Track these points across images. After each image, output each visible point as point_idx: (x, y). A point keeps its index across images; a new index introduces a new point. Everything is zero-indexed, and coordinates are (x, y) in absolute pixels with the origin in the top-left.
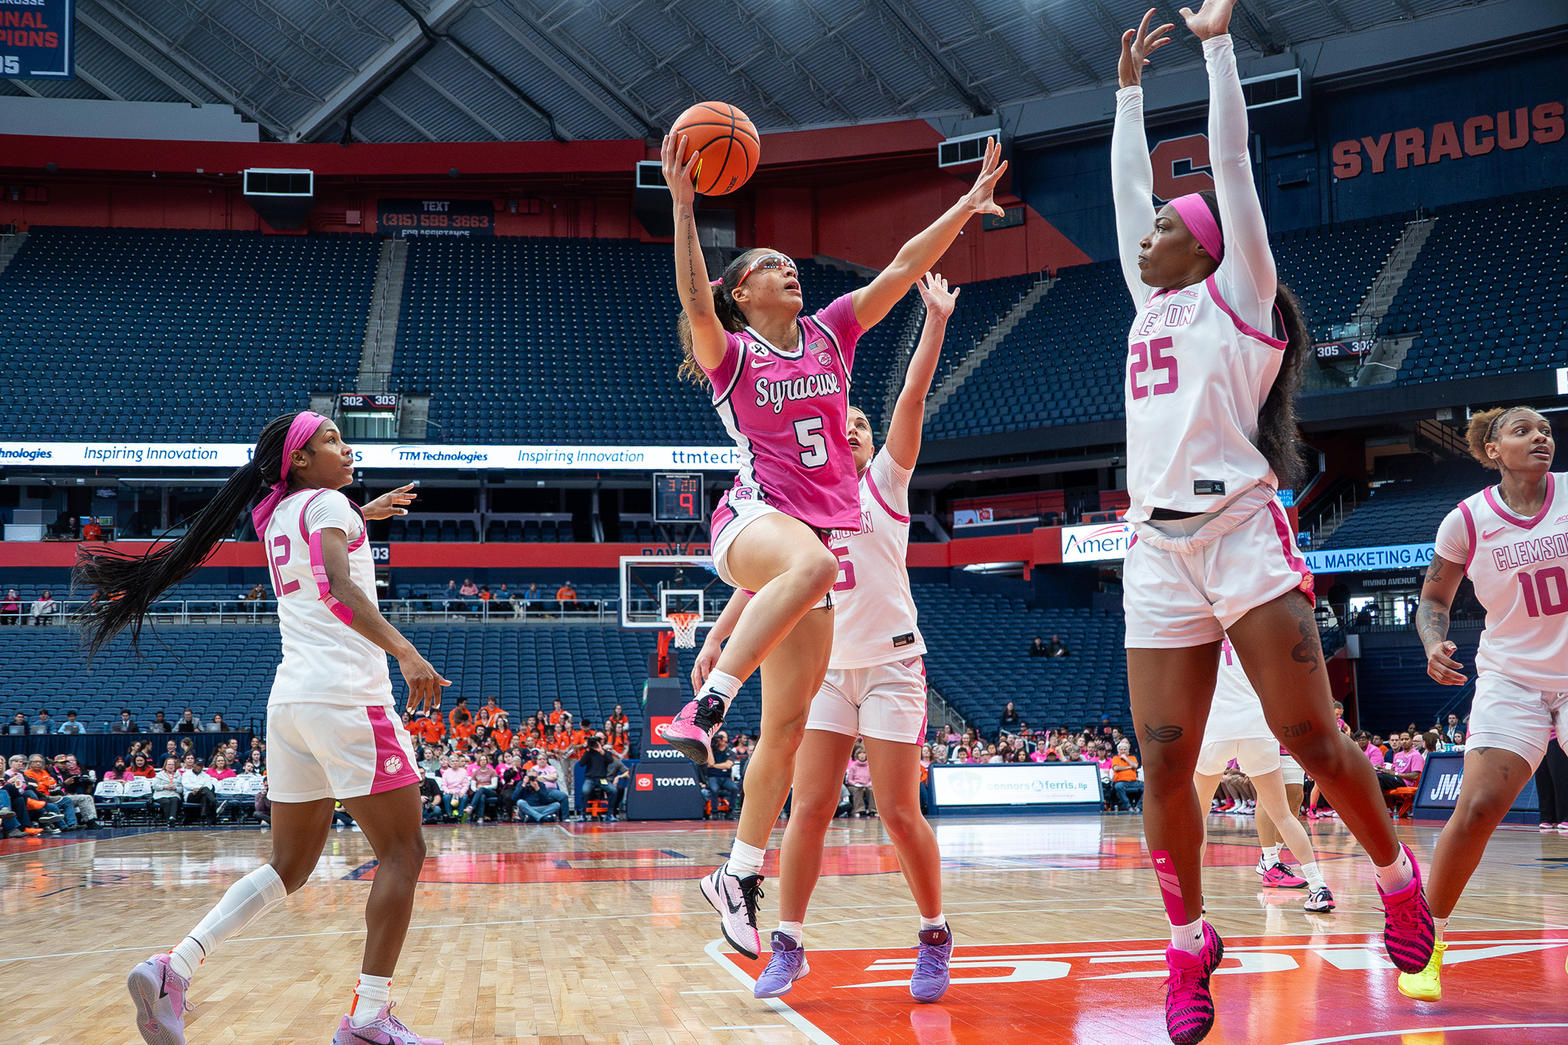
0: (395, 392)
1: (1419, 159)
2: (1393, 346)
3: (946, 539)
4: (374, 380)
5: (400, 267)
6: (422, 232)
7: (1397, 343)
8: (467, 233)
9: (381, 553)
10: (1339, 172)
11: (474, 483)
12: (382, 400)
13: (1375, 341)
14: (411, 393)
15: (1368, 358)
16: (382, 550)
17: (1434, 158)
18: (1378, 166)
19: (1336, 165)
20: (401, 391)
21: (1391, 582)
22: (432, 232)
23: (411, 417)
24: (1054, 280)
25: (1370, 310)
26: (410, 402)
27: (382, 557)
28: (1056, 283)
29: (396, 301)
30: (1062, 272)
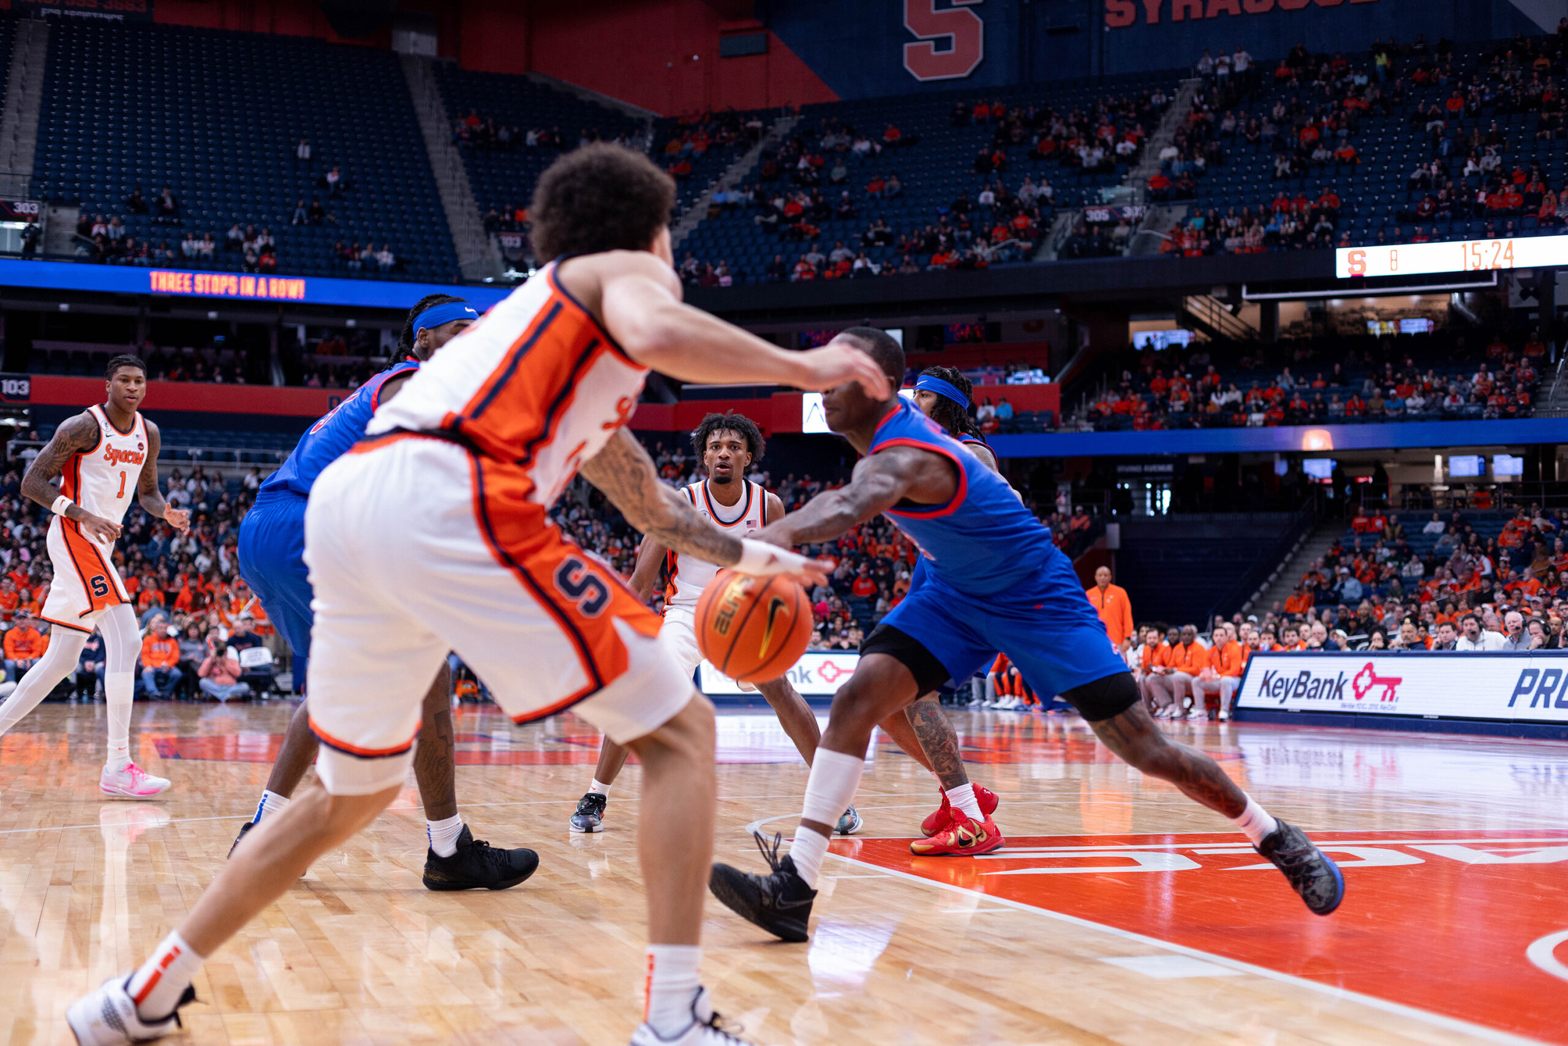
0: (37, 199)
1: (1197, 13)
2: (1166, 215)
3: (672, 401)
4: (12, 183)
5: (40, 52)
6: (66, 12)
7: (1170, 211)
8: (120, 17)
9: (20, 387)
10: (1111, 20)
11: (134, 311)
12: (22, 208)
13: (1148, 208)
14: (57, 202)
15: (1141, 225)
16: (22, 383)
17: (1212, 12)
18: (1152, 17)
19: (1109, 12)
20: (45, 199)
21: (1147, 468)
22: (79, 13)
23: (57, 230)
24: (797, 118)
25: (1143, 173)
26: (55, 211)
27: (21, 392)
28: (800, 122)
29: (35, 92)
30: (806, 109)
